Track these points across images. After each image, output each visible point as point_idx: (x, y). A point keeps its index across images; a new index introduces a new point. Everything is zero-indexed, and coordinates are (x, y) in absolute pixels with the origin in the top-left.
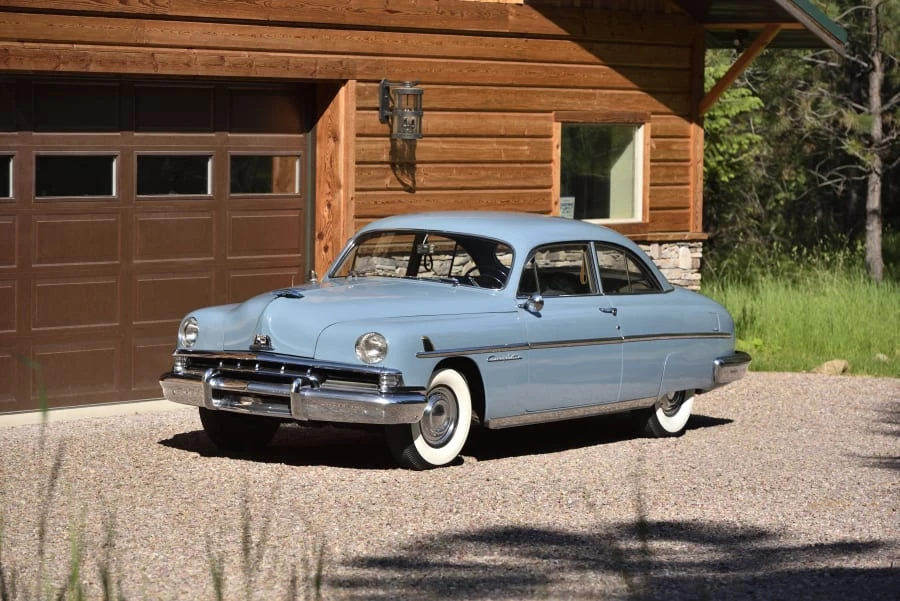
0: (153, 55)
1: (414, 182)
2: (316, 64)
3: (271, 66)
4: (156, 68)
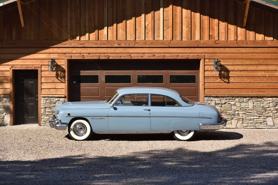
0: (130, 55)
1: (229, 81)
2: (189, 56)
3: (172, 56)
4: (131, 58)
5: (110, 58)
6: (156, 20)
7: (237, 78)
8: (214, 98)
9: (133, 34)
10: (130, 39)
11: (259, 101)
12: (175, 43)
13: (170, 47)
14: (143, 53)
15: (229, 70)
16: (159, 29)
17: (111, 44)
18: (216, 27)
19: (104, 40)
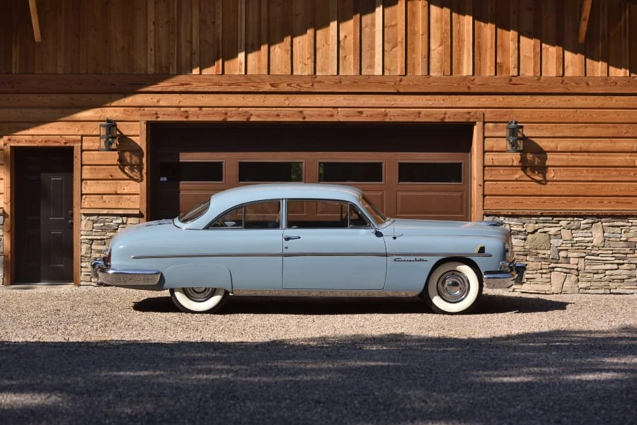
0: (301, 112)
1: (544, 177)
2: (445, 114)
3: (403, 115)
4: (304, 118)
5: (252, 119)
6: (366, 26)
7: (564, 171)
8: (507, 219)
9: (308, 59)
10: (302, 72)
11: (619, 227)
12: (411, 84)
13: (398, 93)
14: (334, 108)
15: (545, 150)
16: (372, 48)
17: (253, 84)
18: (511, 43)
19: (237, 73)
